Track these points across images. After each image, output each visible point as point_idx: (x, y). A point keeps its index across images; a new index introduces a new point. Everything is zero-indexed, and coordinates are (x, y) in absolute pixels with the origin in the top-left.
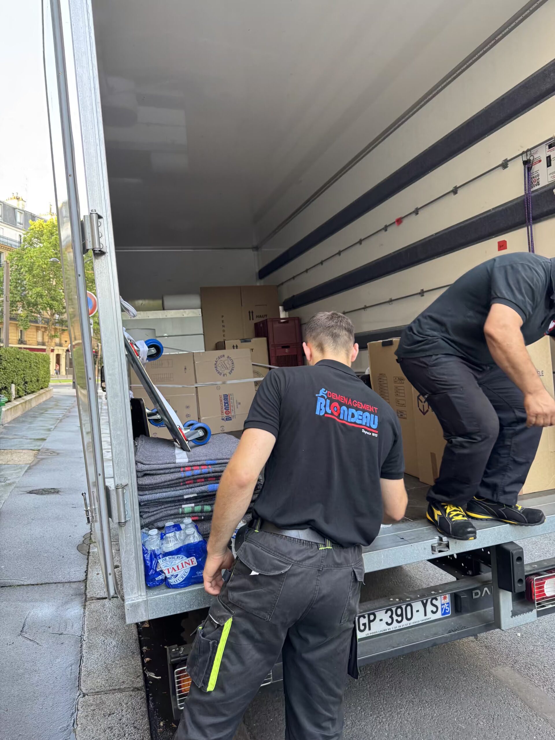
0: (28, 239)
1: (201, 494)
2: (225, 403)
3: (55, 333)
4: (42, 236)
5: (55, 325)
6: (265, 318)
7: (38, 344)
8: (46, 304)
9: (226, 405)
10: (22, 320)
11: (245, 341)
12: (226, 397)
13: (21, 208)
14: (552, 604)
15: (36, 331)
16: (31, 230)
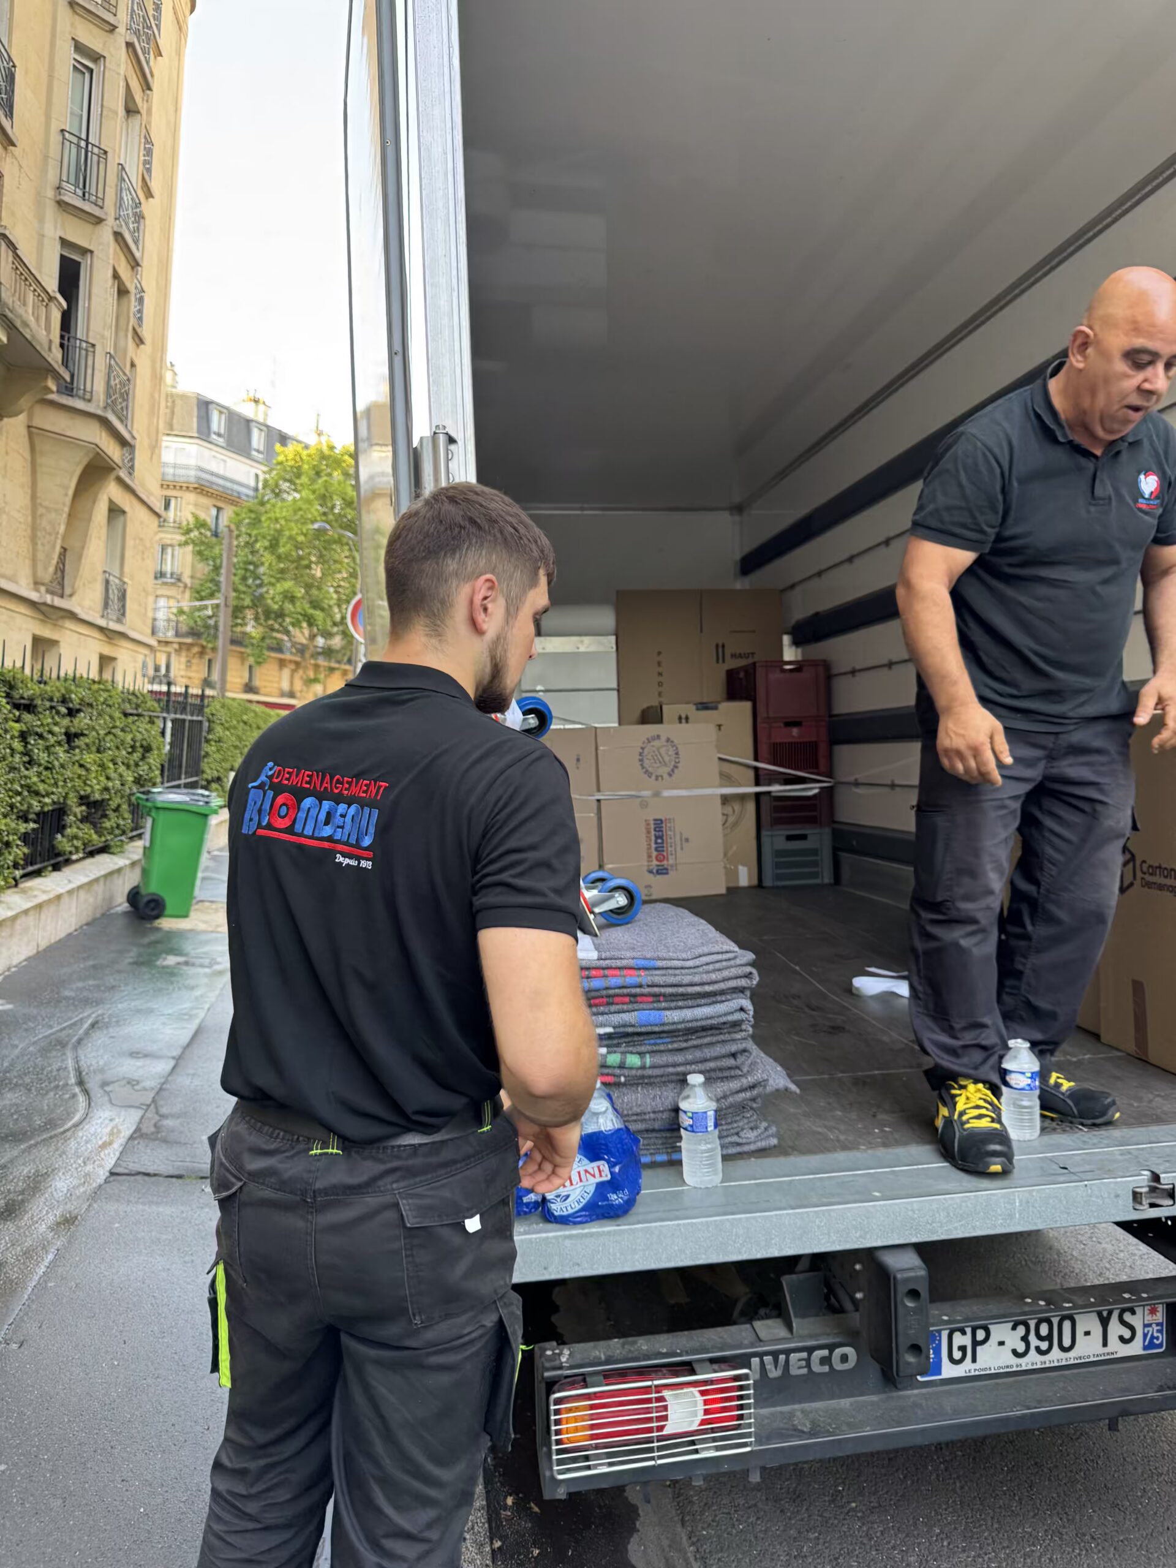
0: (271, 482)
1: (621, 1030)
2: (657, 837)
3: (315, 674)
4: (299, 476)
5: (317, 658)
6: (750, 661)
7: (281, 695)
8: (301, 615)
9: (659, 841)
10: (253, 645)
11: (704, 706)
12: (659, 824)
13: (261, 420)
15: (278, 668)
16: (278, 464)
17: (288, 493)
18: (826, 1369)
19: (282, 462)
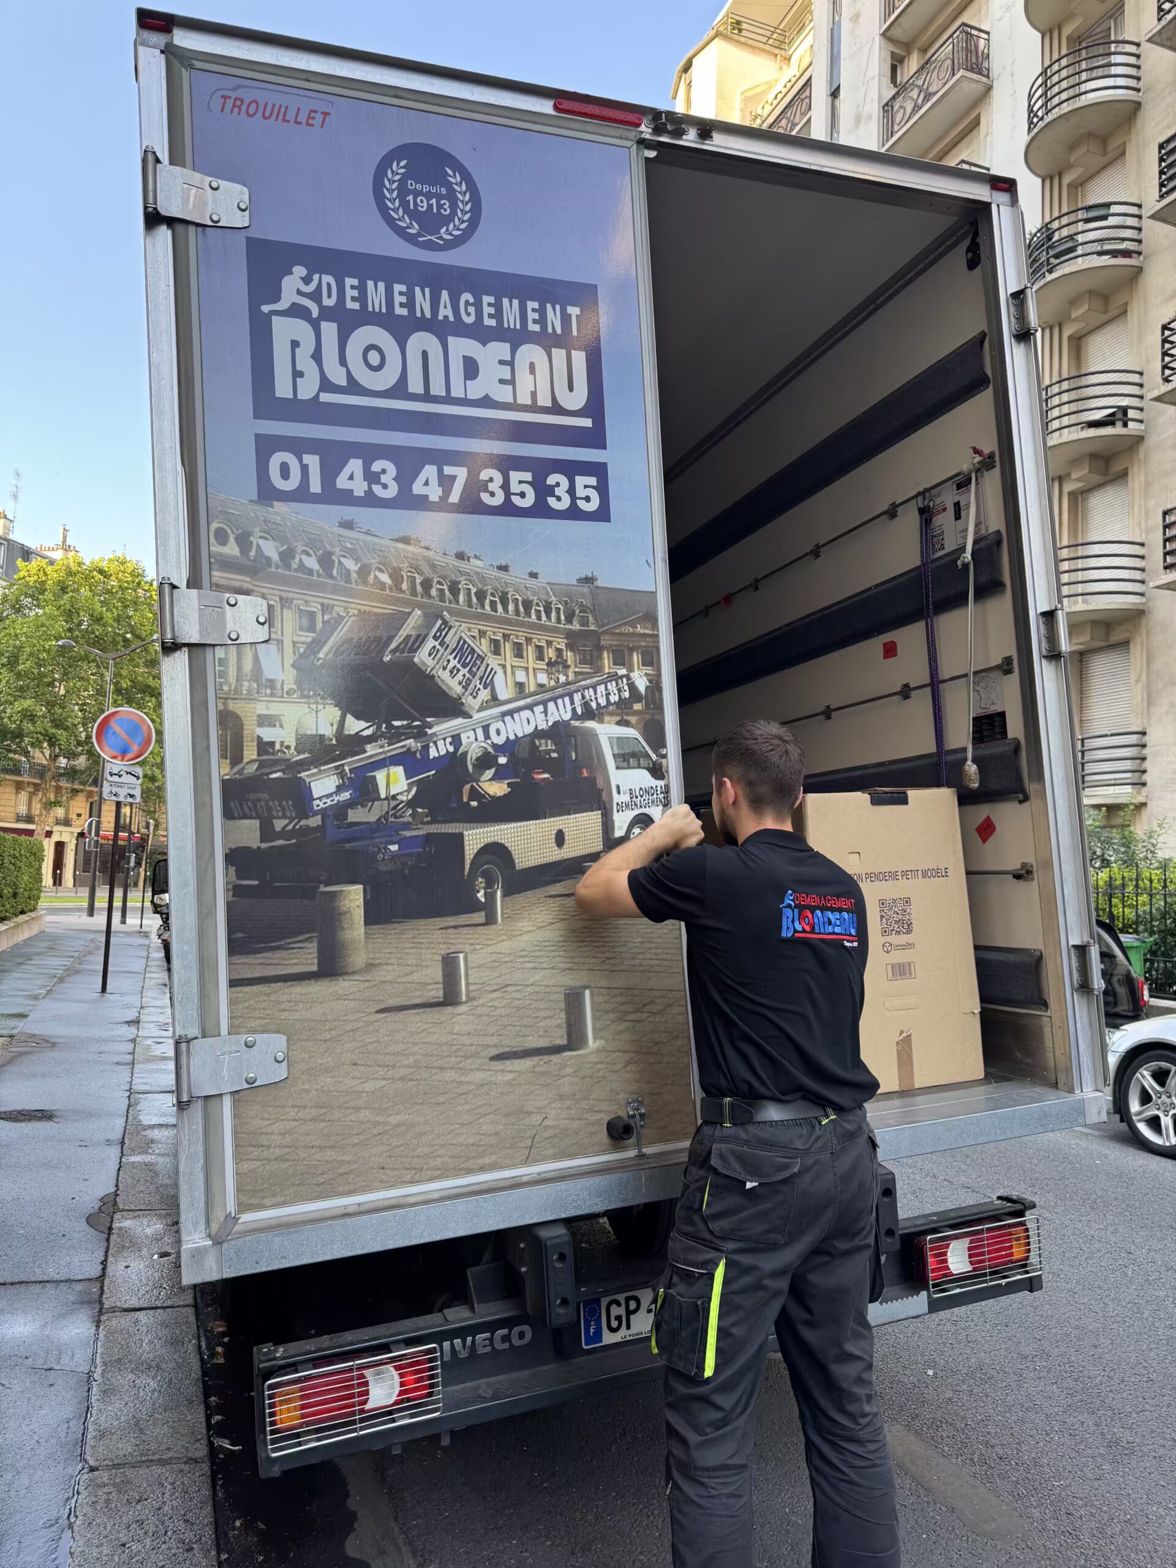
0: (11, 597)
3: (56, 796)
4: (43, 592)
5: (59, 780)
7: (19, 819)
13: (1, 534)
14: (961, 1287)
15: (14, 791)
16: (19, 579)
17: (30, 609)
18: (507, 1345)
19: (24, 577)
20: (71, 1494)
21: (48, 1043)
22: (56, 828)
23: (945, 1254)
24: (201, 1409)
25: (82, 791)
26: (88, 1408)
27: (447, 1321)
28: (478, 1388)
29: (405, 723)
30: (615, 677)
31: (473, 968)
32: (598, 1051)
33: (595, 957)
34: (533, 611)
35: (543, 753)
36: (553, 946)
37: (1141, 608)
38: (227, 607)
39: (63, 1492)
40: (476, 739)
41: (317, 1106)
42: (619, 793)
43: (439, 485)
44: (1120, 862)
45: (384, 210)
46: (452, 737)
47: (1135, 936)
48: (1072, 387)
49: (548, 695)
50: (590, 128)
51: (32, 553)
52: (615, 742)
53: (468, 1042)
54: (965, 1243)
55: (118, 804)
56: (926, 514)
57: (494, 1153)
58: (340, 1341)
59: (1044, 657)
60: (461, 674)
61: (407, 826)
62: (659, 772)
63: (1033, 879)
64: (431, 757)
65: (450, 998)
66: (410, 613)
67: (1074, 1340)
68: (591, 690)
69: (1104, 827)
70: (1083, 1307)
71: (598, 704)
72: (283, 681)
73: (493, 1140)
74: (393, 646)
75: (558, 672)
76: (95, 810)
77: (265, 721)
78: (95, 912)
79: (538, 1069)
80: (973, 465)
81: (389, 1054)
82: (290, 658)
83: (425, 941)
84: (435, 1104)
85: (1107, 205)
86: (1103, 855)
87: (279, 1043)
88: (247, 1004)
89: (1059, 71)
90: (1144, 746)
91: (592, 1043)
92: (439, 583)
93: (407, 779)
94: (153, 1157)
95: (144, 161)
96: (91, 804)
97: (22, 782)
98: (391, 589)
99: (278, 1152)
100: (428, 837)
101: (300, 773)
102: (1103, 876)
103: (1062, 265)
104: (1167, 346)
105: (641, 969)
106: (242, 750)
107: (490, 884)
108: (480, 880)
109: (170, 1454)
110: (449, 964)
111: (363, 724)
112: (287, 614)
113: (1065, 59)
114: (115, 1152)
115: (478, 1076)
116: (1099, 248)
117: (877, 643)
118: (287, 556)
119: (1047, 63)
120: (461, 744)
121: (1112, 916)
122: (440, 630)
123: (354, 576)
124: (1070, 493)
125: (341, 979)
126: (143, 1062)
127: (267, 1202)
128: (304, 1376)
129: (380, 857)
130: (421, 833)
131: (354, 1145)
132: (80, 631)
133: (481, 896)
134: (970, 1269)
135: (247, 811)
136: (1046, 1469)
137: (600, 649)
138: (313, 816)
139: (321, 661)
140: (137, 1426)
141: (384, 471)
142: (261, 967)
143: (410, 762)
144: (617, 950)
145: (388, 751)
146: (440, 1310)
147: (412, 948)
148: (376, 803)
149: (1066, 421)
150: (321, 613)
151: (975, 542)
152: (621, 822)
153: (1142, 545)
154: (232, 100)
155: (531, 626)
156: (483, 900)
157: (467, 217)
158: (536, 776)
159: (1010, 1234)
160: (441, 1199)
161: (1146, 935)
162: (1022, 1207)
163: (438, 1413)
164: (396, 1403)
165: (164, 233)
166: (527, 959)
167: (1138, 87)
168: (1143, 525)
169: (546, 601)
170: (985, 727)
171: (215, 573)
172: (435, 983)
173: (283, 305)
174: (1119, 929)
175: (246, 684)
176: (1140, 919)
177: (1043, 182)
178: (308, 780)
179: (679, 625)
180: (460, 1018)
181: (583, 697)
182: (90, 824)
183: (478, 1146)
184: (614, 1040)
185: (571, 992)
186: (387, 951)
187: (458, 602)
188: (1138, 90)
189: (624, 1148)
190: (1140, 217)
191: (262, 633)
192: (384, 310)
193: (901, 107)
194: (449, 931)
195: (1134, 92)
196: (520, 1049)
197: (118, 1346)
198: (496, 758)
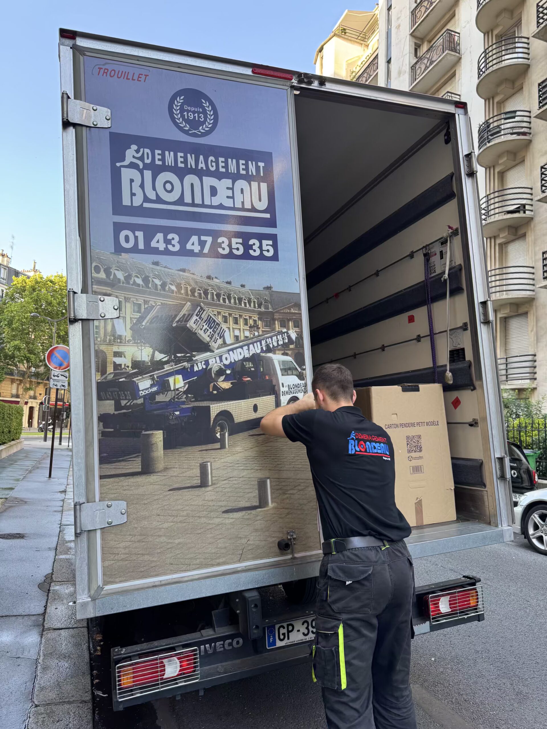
0: (10, 293)
4: (24, 291)
7: (12, 396)
8: (23, 357)
13: (6, 264)
14: (446, 619)
15: (10, 383)
16: (14, 285)
17: (18, 299)
18: (231, 647)
19: (16, 284)
20: (26, 718)
21: (22, 502)
22: (30, 400)
23: (438, 603)
24: (88, 678)
25: (42, 383)
26: (36, 676)
27: (202, 636)
28: (217, 667)
29: (183, 355)
30: (282, 333)
31: (214, 469)
32: (274, 508)
33: (272, 464)
34: (243, 302)
35: (247, 368)
36: (252, 459)
37: (533, 297)
38: (100, 302)
39: (22, 717)
40: (216, 362)
41: (141, 535)
42: (283, 387)
43: (199, 245)
44: (524, 416)
45: (173, 119)
46: (205, 361)
47: (532, 450)
48: (499, 195)
49: (250, 341)
50: (269, 81)
51: (20, 273)
52: (281, 363)
53: (212, 504)
54: (447, 598)
55: (57, 389)
56: (427, 256)
57: (224, 557)
58: (152, 646)
59: (482, 323)
60: (209, 332)
61: (183, 403)
62: (302, 377)
63: (478, 426)
64: (195, 371)
65: (204, 484)
66: (185, 304)
67: (501, 643)
68: (270, 339)
69: (517, 399)
70: (505, 628)
71: (273, 345)
72: (126, 336)
73: (223, 551)
74: (177, 319)
75: (254, 331)
76: (48, 391)
77: (117, 354)
78: (47, 439)
79: (245, 517)
80: (449, 234)
81: (175, 510)
82: (129, 325)
83: (192, 457)
84: (196, 534)
85: (515, 112)
86: (516, 412)
87: (123, 505)
88: (108, 487)
89: (492, 51)
90: (535, 361)
91: (271, 505)
92: (199, 290)
93: (184, 381)
94: (70, 556)
95: (62, 97)
96: (46, 389)
97: (14, 379)
98: (176, 293)
99: (123, 556)
100: (194, 409)
101: (133, 378)
102: (517, 422)
103: (495, 139)
104: (543, 176)
105: (294, 469)
106: (106, 368)
107: (222, 430)
108: (218, 428)
109: (74, 699)
110: (203, 468)
111: (163, 356)
112: (128, 305)
113: (495, 45)
114: (52, 554)
115: (217, 521)
116: (511, 131)
117: (404, 316)
118: (128, 278)
119: (486, 47)
120: (209, 364)
121: (520, 441)
122: (199, 311)
123: (159, 287)
124: (499, 244)
125: (152, 475)
126: (67, 511)
127: (117, 580)
128: (135, 662)
129: (171, 417)
130: (190, 406)
131: (158, 553)
132: (41, 309)
133: (218, 435)
134: (450, 610)
135: (108, 397)
136: (487, 706)
137: (274, 320)
138: (139, 399)
139: (143, 327)
140: (59, 685)
141: (173, 239)
142: (114, 469)
143: (185, 373)
144: (282, 460)
145: (175, 368)
146: (200, 631)
147: (185, 460)
148: (169, 392)
149: (497, 211)
150: (143, 304)
151: (450, 270)
152: (284, 400)
153: (533, 268)
154: (103, 70)
155: (241, 309)
156: (219, 437)
157: (212, 122)
158: (244, 379)
159: (469, 594)
160: (199, 579)
161: (537, 449)
162: (474, 581)
163: (198, 680)
164: (178, 675)
165: (71, 130)
166: (240, 465)
167: (529, 57)
168: (533, 259)
169: (249, 298)
170: (455, 355)
171: (93, 286)
172: (197, 477)
173: (126, 163)
174: (524, 447)
175: (108, 337)
176: (534, 442)
177: (485, 101)
178: (137, 382)
179: (311, 309)
180: (208, 493)
181: (266, 342)
182: (45, 399)
183: (217, 553)
184: (281, 503)
185: (261, 480)
186: (174, 461)
187: (208, 298)
188: (528, 59)
189: (287, 554)
190: (530, 117)
191: (116, 314)
192: (173, 165)
193: (419, 67)
194: (203, 452)
195: (527, 60)
196: (236, 507)
197: (51, 646)
198: (225, 371)
